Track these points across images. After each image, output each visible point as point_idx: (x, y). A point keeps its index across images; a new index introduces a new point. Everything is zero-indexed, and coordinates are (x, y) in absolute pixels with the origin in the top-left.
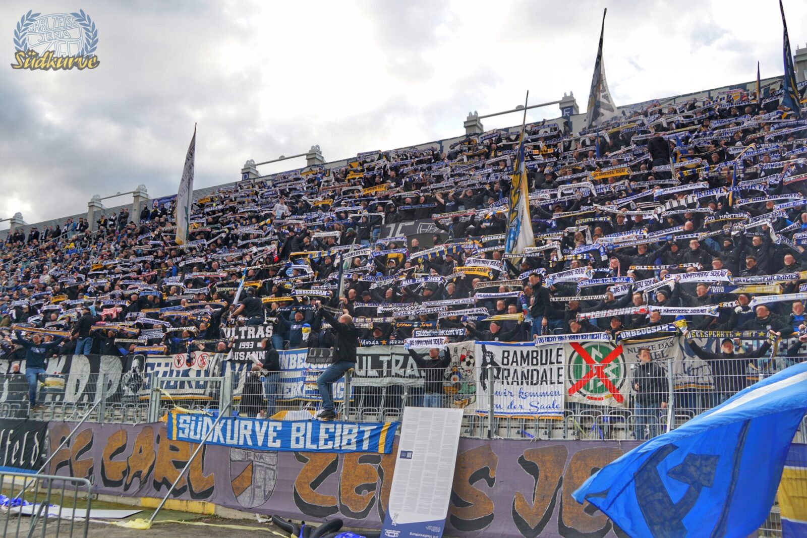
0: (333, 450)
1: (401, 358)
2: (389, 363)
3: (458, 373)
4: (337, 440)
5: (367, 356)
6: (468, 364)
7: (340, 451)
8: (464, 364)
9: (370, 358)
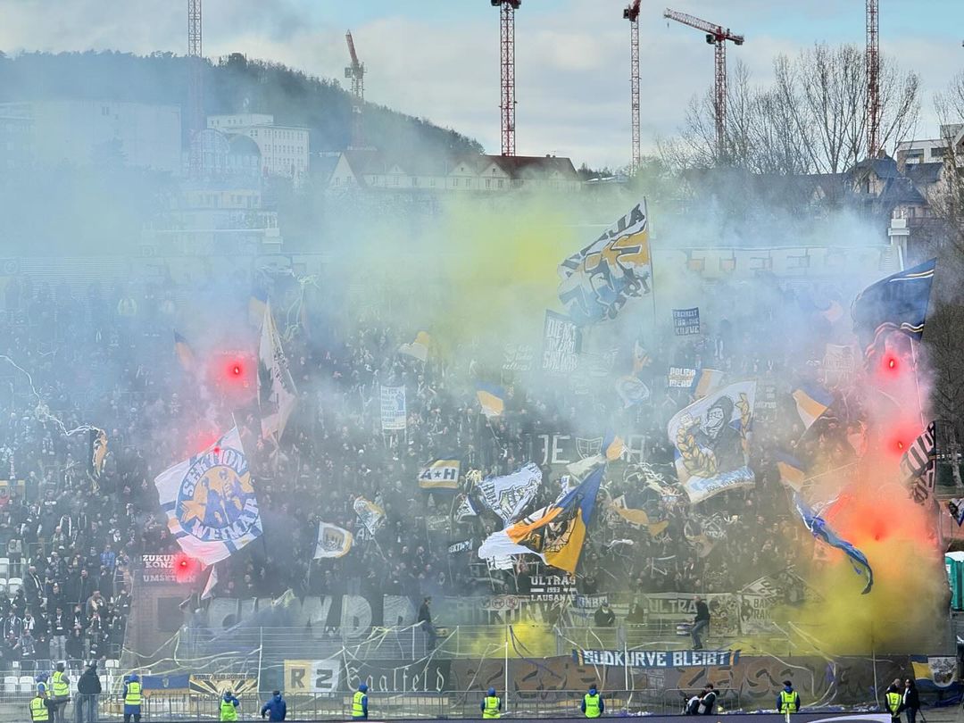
0: (702, 665)
1: (685, 602)
2: (676, 604)
3: (726, 612)
4: (704, 660)
5: (659, 599)
6: (732, 606)
7: (706, 665)
8: (729, 606)
9: (661, 601)
